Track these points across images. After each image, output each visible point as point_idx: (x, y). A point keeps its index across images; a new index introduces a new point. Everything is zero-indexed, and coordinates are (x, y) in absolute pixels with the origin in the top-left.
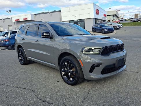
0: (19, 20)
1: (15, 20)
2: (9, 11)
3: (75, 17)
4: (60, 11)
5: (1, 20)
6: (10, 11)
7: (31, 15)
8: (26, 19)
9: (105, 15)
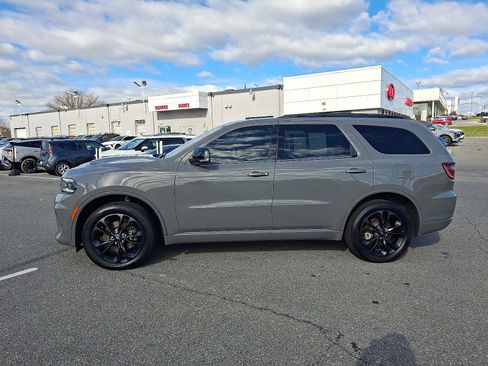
0: (167, 107)
1: (157, 108)
2: (141, 84)
3: (324, 104)
4: (280, 87)
5: (120, 104)
6: (144, 83)
7: (201, 94)
8: (185, 105)
9: (409, 103)
